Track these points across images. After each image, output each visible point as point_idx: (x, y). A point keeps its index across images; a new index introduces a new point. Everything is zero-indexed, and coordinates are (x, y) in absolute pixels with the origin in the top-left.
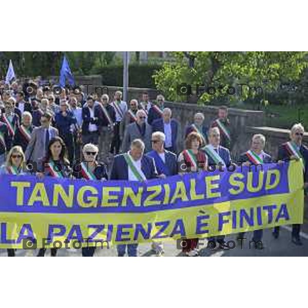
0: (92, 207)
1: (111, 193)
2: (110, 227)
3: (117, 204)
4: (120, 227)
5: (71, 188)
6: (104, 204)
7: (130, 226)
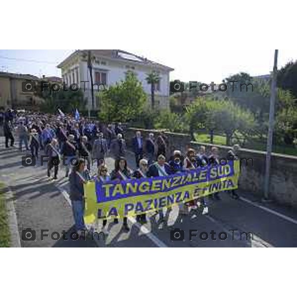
0: (147, 192)
1: (156, 184)
2: (156, 200)
3: (159, 189)
4: (161, 200)
5: (136, 184)
6: (153, 189)
7: (164, 198)
